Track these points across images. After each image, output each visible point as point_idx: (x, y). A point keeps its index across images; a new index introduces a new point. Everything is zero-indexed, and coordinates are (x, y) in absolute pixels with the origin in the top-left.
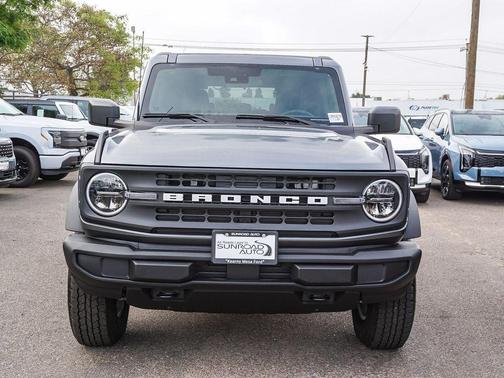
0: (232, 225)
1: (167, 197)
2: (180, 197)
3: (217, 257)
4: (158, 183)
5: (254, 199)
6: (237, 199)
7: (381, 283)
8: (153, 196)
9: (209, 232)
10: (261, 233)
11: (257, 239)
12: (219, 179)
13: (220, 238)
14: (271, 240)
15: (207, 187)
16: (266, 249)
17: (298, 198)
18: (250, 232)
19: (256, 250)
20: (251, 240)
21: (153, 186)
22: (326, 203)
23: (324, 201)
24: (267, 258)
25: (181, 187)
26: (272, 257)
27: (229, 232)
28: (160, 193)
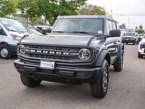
0: (45, 59)
1: (32, 51)
2: (34, 51)
3: (41, 66)
4: (30, 47)
5: (51, 52)
6: (47, 52)
7: (83, 77)
8: (29, 50)
9: (39, 60)
10: (51, 61)
11: (50, 63)
12: (43, 47)
13: (42, 62)
14: (53, 63)
15: (40, 49)
16: (52, 65)
17: (61, 53)
18: (48, 61)
19: (50, 65)
20: (49, 63)
21: (29, 48)
22: (68, 54)
23: (67, 54)
24: (52, 68)
25: (35, 49)
26: (53, 68)
27: (44, 60)
28: (30, 50)
